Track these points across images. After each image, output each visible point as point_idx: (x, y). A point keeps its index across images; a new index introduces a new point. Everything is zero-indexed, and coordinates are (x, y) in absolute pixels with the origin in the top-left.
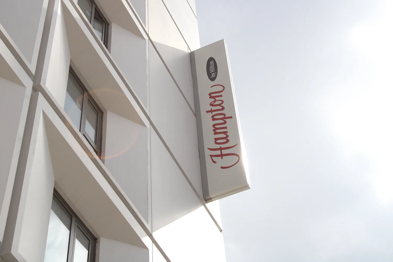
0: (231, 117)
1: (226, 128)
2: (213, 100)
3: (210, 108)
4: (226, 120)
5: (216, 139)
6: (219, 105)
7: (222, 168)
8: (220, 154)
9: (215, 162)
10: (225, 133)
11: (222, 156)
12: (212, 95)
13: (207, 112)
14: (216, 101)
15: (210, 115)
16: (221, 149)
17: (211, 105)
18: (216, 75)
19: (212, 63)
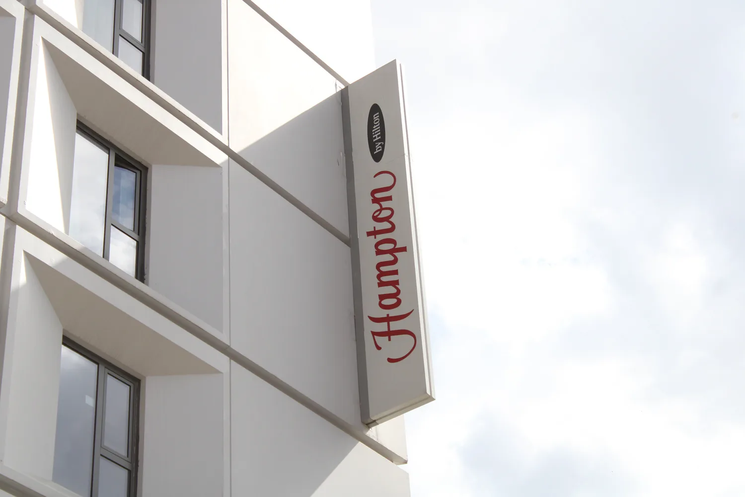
0: (404, 249)
1: (395, 272)
2: (377, 206)
3: (372, 225)
4: (396, 254)
5: (382, 297)
6: (387, 219)
7: (390, 360)
8: (386, 330)
9: (379, 348)
10: (395, 283)
11: (389, 334)
12: (378, 195)
13: (369, 234)
14: (382, 209)
15: (373, 240)
16: (388, 319)
17: (376, 219)
18: (383, 146)
19: (376, 118)
